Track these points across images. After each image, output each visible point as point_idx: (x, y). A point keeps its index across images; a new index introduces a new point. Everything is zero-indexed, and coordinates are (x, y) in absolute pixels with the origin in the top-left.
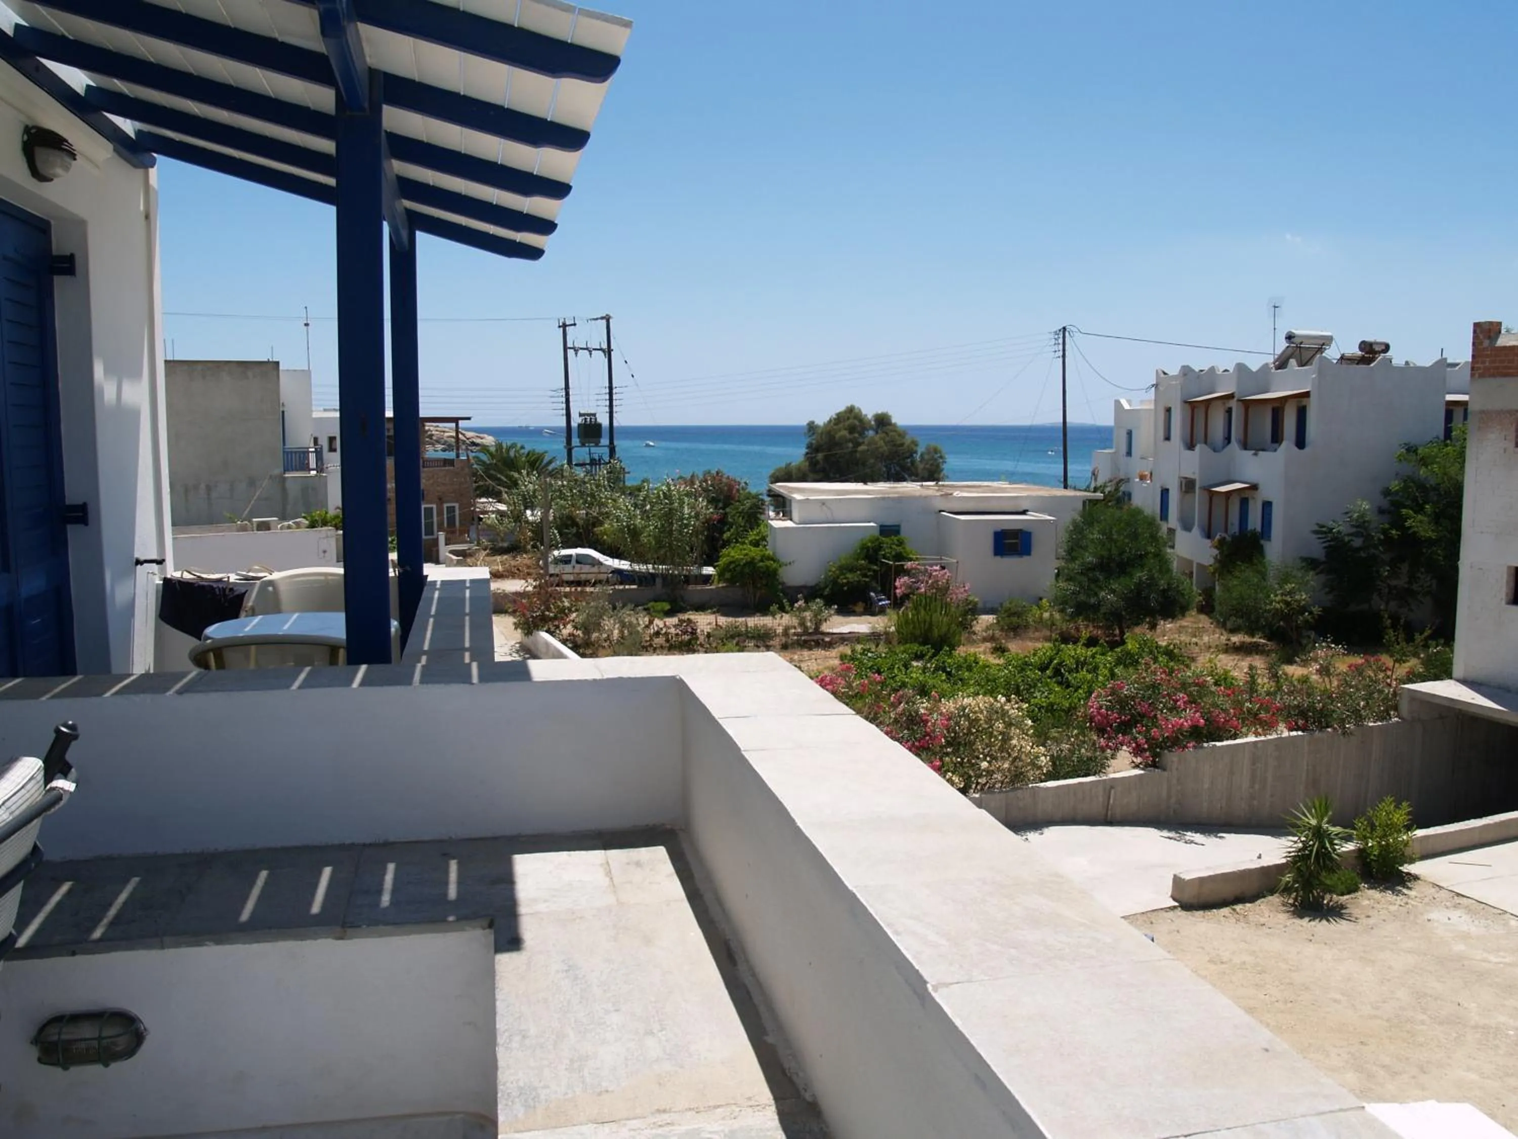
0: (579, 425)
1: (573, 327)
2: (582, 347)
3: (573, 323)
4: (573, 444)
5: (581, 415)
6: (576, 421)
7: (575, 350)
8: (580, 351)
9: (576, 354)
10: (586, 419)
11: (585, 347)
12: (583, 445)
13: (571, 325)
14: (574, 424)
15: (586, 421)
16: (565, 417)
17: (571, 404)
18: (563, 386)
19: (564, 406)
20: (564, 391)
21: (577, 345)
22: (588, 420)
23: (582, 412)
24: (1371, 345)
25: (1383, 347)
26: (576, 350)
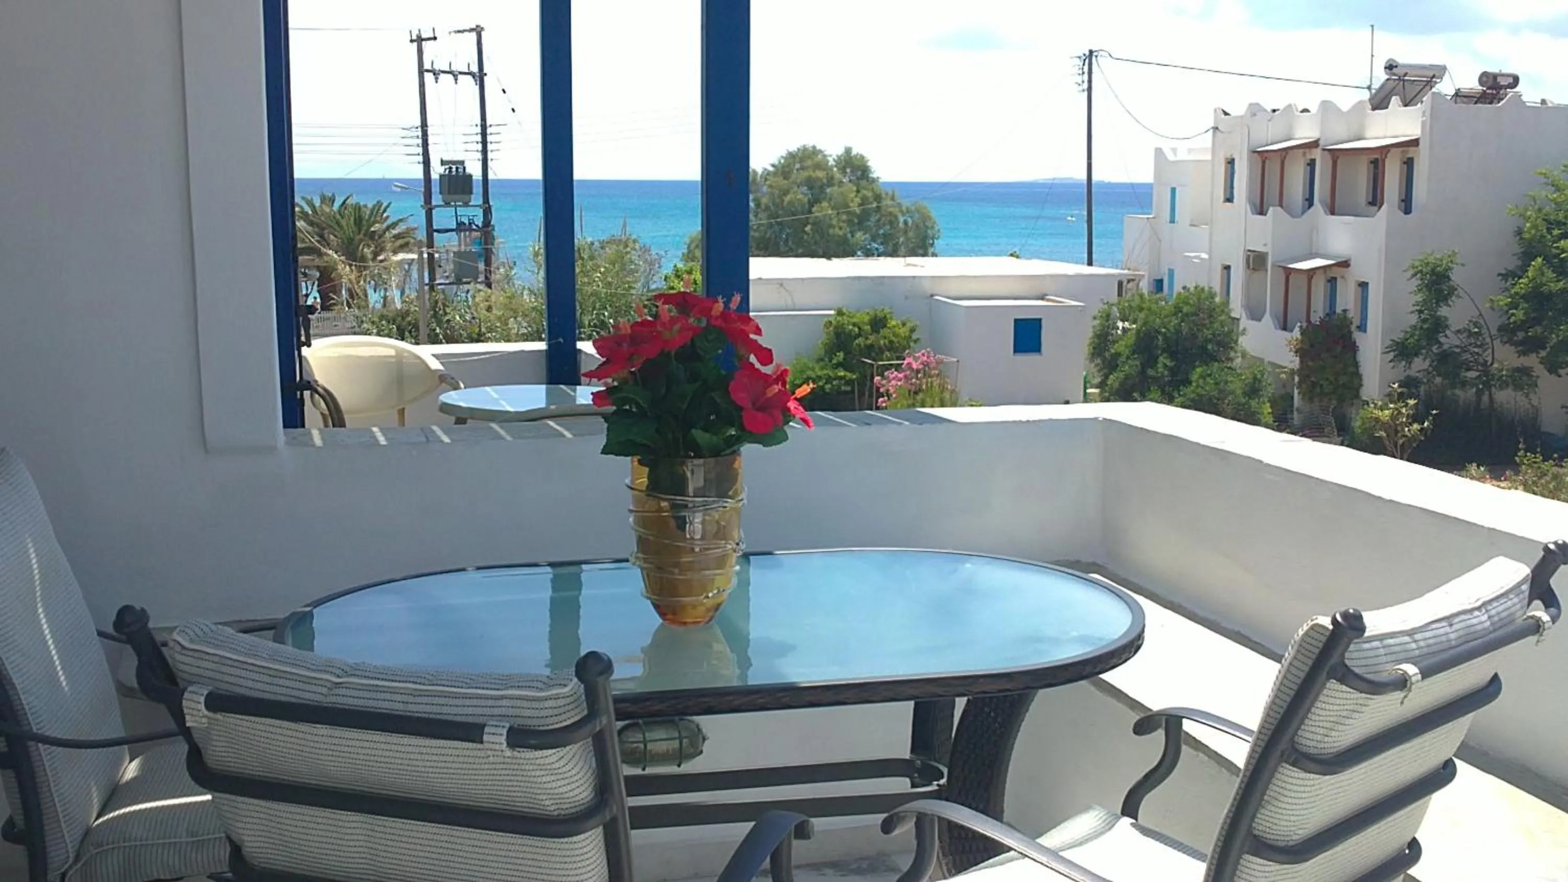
0: (441, 176)
1: (432, 42)
2: (443, 69)
3: (432, 36)
4: (434, 203)
5: (443, 163)
6: (437, 170)
7: (434, 74)
8: (442, 75)
9: (437, 79)
10: (450, 168)
11: (448, 69)
12: (447, 204)
13: (429, 39)
14: (435, 176)
15: (450, 171)
16: (421, 166)
17: (430, 148)
18: (418, 123)
19: (420, 150)
20: (420, 129)
21: (437, 67)
22: (454, 170)
23: (445, 159)
24: (1495, 76)
25: (1511, 80)
26: (436, 74)
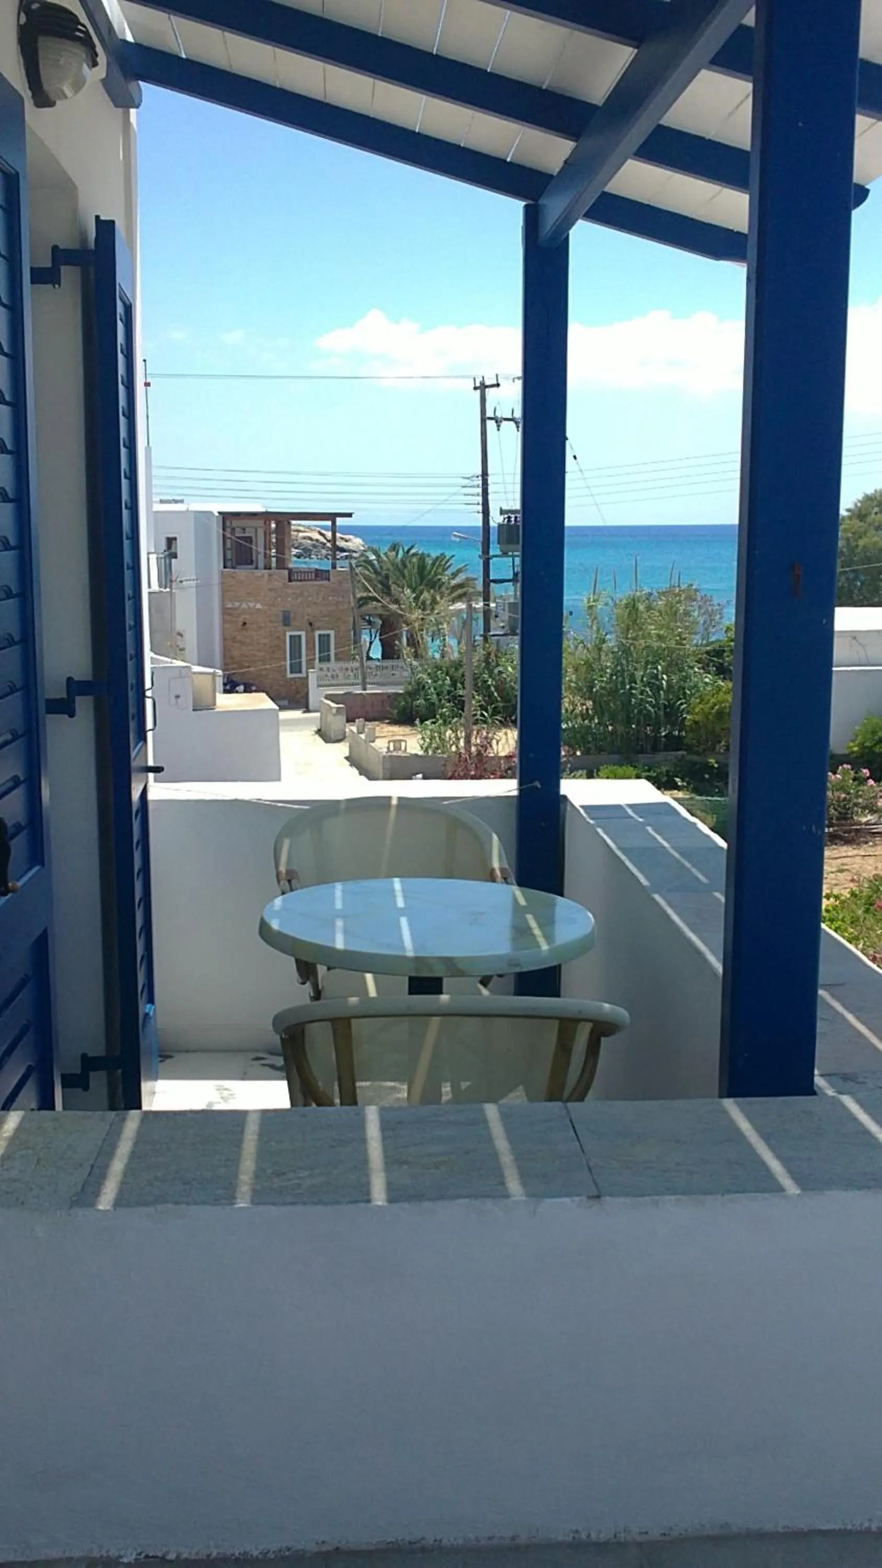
0: (500, 526)
1: (495, 389)
2: (505, 416)
3: (495, 382)
4: (492, 553)
5: (502, 512)
6: (496, 519)
7: (496, 422)
8: (504, 423)
9: (498, 426)
10: (509, 518)
11: (510, 416)
12: (505, 554)
13: (492, 386)
14: (492, 524)
15: (509, 521)
16: (481, 515)
17: (490, 497)
18: (480, 472)
19: (480, 499)
20: (480, 478)
21: (499, 415)
22: (513, 519)
23: (505, 508)
26: (498, 421)
